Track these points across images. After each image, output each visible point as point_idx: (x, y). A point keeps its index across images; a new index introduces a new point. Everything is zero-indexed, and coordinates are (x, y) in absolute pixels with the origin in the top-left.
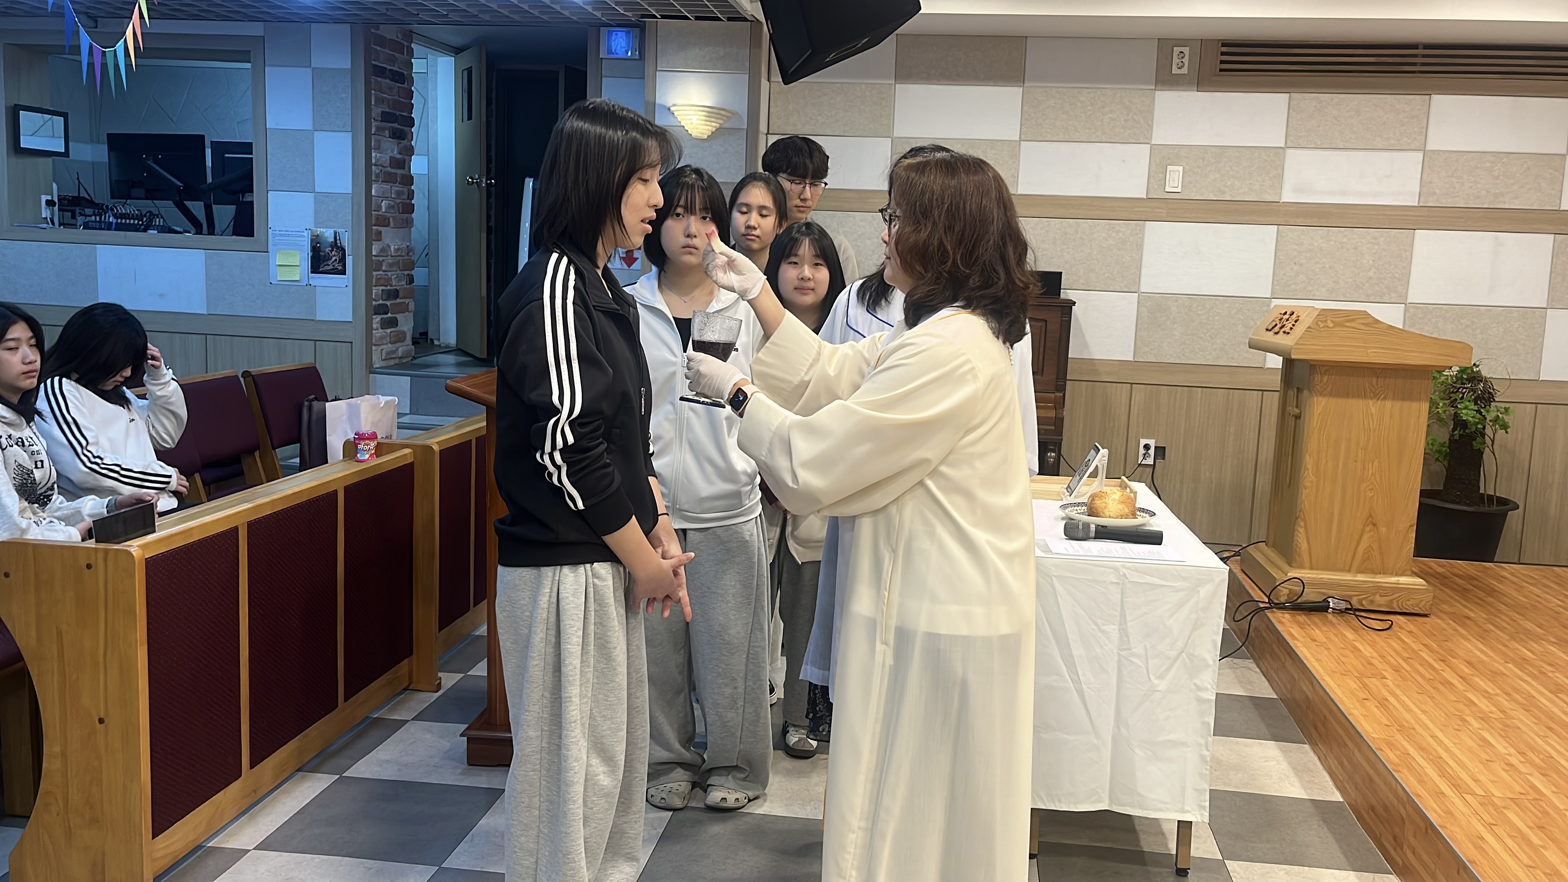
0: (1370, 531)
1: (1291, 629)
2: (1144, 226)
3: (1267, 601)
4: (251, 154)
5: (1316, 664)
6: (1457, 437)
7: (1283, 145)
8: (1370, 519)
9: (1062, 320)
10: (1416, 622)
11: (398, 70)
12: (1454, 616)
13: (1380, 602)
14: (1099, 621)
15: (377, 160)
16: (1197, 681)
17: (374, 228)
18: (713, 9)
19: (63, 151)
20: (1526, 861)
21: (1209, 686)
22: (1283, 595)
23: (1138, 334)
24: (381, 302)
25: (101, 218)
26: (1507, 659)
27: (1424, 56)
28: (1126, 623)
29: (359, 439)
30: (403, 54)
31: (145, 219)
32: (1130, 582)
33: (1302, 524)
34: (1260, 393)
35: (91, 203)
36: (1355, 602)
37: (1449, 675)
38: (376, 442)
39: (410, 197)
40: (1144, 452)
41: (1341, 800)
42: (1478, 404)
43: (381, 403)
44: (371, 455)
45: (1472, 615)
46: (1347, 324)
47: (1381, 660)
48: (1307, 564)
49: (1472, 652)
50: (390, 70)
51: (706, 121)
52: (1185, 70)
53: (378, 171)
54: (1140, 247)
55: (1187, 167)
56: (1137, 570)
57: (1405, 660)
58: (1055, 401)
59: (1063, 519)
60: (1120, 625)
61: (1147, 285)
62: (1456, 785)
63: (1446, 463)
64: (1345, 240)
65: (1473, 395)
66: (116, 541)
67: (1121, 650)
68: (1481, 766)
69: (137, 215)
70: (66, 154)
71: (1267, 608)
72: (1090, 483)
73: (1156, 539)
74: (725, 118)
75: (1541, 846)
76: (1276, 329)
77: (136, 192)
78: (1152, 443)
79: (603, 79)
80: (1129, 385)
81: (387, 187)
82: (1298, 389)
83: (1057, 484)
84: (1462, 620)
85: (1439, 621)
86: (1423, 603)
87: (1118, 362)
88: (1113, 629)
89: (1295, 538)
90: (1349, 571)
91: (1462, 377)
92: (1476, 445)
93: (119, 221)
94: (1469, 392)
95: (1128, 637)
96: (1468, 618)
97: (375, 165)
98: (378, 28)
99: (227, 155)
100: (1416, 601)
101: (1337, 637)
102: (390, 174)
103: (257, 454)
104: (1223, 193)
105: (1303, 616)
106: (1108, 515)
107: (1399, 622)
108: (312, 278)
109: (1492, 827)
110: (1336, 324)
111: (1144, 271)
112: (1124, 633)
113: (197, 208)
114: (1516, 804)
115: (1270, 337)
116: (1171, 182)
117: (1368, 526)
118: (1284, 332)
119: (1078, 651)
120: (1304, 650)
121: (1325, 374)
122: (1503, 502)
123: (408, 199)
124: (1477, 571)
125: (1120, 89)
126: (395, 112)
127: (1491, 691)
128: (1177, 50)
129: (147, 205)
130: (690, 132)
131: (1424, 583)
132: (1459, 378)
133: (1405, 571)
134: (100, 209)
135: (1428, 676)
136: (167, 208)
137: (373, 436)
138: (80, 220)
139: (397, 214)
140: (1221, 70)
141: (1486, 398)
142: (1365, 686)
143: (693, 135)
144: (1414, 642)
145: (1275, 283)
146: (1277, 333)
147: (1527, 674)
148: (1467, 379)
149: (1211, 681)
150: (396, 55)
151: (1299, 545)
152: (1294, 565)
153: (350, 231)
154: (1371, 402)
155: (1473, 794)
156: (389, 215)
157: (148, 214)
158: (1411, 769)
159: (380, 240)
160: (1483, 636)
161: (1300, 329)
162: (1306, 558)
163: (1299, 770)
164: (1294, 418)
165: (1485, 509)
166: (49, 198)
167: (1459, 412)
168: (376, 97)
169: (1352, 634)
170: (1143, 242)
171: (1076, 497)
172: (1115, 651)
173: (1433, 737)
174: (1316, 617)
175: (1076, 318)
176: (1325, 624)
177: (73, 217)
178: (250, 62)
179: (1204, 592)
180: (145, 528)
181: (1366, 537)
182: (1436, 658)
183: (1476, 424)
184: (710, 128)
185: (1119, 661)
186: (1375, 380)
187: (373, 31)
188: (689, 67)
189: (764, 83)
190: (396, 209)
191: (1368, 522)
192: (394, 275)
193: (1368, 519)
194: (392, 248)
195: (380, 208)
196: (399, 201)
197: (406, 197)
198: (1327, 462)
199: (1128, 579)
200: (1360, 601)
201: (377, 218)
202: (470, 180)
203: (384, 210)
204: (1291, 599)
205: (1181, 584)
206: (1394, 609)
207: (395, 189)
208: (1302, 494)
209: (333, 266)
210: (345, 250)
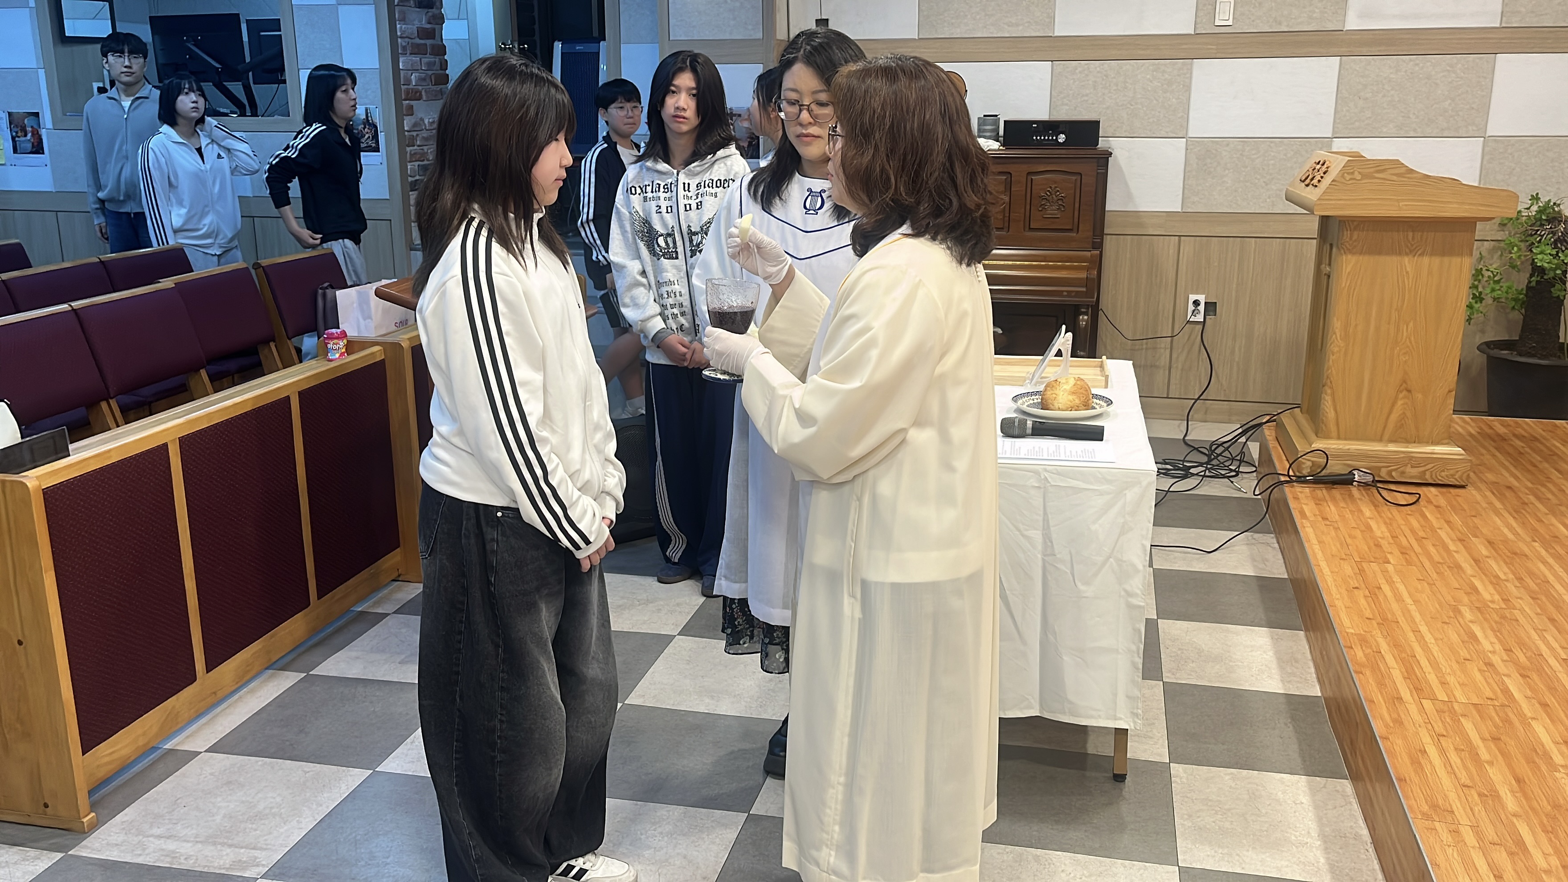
0: (1403, 398)
1: (1304, 507)
2: (1192, 64)
3: (1287, 474)
4: (280, 31)
5: (1317, 547)
6: (1533, 284)
8: (1404, 385)
9: (1098, 173)
10: (1448, 495)
12: (1493, 484)
13: (1412, 473)
14: (1021, 527)
15: (403, 32)
16: (1128, 588)
17: (404, 102)
20: (1464, 778)
21: (1139, 592)
22: (1304, 467)
23: (1186, 182)
24: (418, 177)
26: (1535, 535)
28: (1049, 527)
29: (328, 338)
32: (1052, 486)
33: (1329, 391)
36: (1384, 475)
37: (1463, 558)
38: (345, 341)
39: (444, 67)
40: (1194, 308)
41: (1320, 695)
42: (1558, 248)
44: (342, 354)
45: (1515, 483)
46: (1377, 175)
49: (1499, 529)
53: (404, 44)
54: (1188, 88)
56: (1058, 474)
57: (1419, 540)
58: (1091, 260)
60: (1044, 529)
61: (1194, 131)
62: (1419, 689)
63: (1523, 311)
65: (1552, 237)
66: (18, 470)
67: (1045, 555)
68: (1455, 666)
73: (1095, 433)
75: (1487, 762)
76: (1308, 181)
78: (1202, 298)
80: (1177, 238)
81: (416, 59)
82: (1330, 244)
84: (1501, 490)
85: (1474, 492)
86: (1461, 473)
87: (1164, 214)
88: (1036, 534)
89: (1322, 406)
90: (1380, 440)
91: (1541, 219)
92: (1556, 291)
94: (1548, 234)
95: (1052, 542)
96: (1511, 488)
97: (401, 37)
99: (262, 33)
100: (1452, 472)
101: (1352, 514)
102: (418, 45)
103: (272, 345)
105: (1324, 491)
106: (1057, 407)
107: (1428, 495)
109: (1441, 738)
110: (1364, 176)
111: (1192, 114)
112: (1047, 537)
113: (236, 88)
114: (1478, 711)
115: (1304, 190)
116: (1221, 14)
117: (1401, 392)
118: (1314, 185)
120: (1310, 530)
121: (1355, 229)
123: (441, 69)
124: (1544, 431)
127: (1503, 577)
131: (1463, 452)
132: (1537, 220)
133: (1442, 440)
135: (1437, 558)
137: (343, 335)
139: (430, 86)
142: (1362, 571)
144: (1436, 518)
145: (1337, 120)
146: (1307, 185)
147: (1550, 554)
148: (1546, 220)
149: (1141, 587)
151: (1326, 414)
152: (1319, 435)
153: (381, 108)
154: (1406, 259)
155: (1434, 699)
156: (420, 88)
158: (1375, 668)
159: (412, 115)
160: (1519, 510)
161: (1326, 182)
162: (1333, 428)
163: (1285, 661)
164: (1326, 278)
165: (1564, 358)
166: (101, 85)
167: (1535, 257)
169: (1368, 508)
170: (1190, 83)
172: (1039, 556)
173: (1416, 631)
174: (1337, 492)
176: (1343, 499)
179: (1131, 495)
180: (57, 453)
181: (1400, 403)
182: (1454, 537)
183: (1555, 270)
185: (1044, 567)
186: (1410, 234)
190: (428, 80)
191: (1402, 388)
192: (430, 149)
193: (1401, 386)
194: (426, 121)
195: (410, 80)
196: (430, 73)
197: (439, 68)
198: (1356, 325)
199: (1049, 482)
200: (1390, 473)
201: (407, 92)
202: (503, 46)
203: (414, 84)
204: (1314, 471)
205: (1104, 487)
206: (1427, 480)
207: (424, 60)
208: (1329, 361)
209: (367, 143)
210: (377, 128)
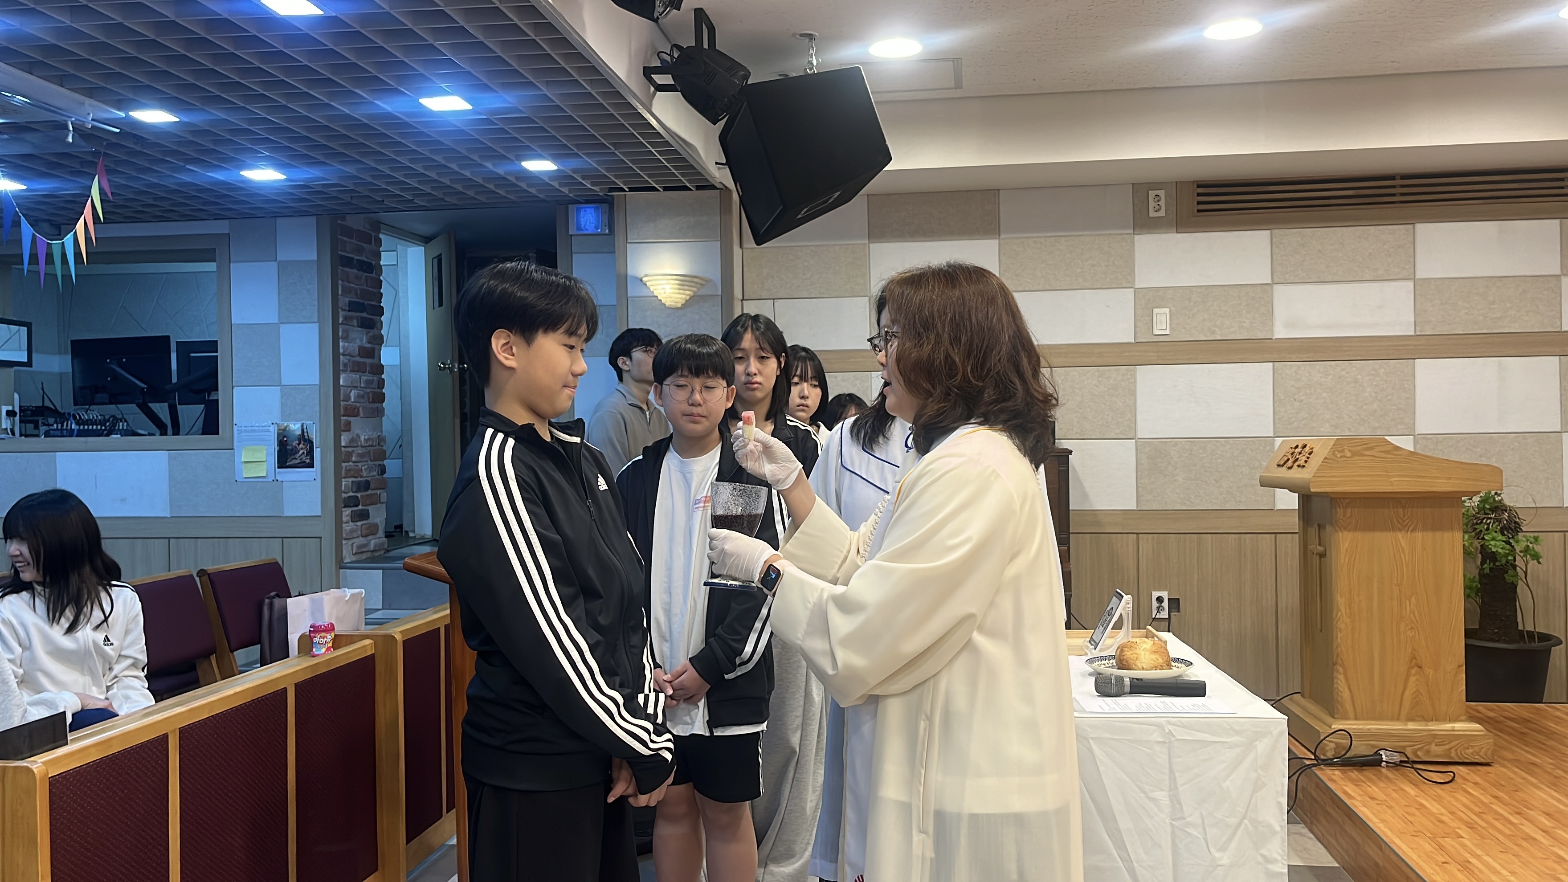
0: (1415, 675)
1: (1345, 788)
2: (1135, 371)
3: (1313, 757)
4: (217, 352)
5: (1381, 825)
7: (1269, 281)
8: (1414, 661)
9: (1059, 471)
10: (1479, 772)
11: (366, 259)
12: (1517, 762)
13: (1437, 752)
14: (1146, 788)
15: (345, 350)
16: (1264, 852)
17: (342, 418)
18: (680, 177)
19: (26, 361)
21: (1279, 858)
22: (1329, 750)
23: (1139, 482)
24: (351, 494)
25: (62, 426)
27: (1403, 186)
28: (1176, 788)
29: (314, 632)
30: (370, 243)
31: (108, 424)
32: (1177, 740)
33: (1341, 670)
34: (1274, 535)
35: (55, 413)
36: (1410, 754)
37: (1528, 829)
38: (333, 635)
39: (381, 386)
40: (1158, 605)
42: (1505, 535)
43: (346, 596)
44: (328, 649)
45: (1538, 761)
46: (1366, 453)
47: (1452, 817)
48: (1351, 714)
49: (1548, 802)
50: (358, 260)
51: (680, 289)
52: (1162, 213)
53: (346, 361)
54: (1133, 393)
55: (1173, 309)
56: (1184, 726)
57: (1478, 815)
59: (1091, 674)
60: (1170, 790)
61: (1145, 430)
63: (1478, 599)
64: (1343, 373)
65: (1498, 525)
66: (20, 757)
67: (1173, 820)
69: (100, 420)
70: (29, 364)
71: (1314, 765)
72: (1113, 635)
73: (1197, 690)
74: (699, 286)
76: (1289, 464)
77: (99, 397)
78: (1165, 595)
79: (574, 255)
80: (1135, 535)
81: (355, 376)
82: (1319, 526)
83: (1080, 638)
84: (1530, 767)
85: (1503, 769)
86: (1483, 750)
87: (1121, 512)
88: (1162, 796)
89: (1336, 686)
90: (1398, 719)
91: (1484, 508)
92: (1509, 579)
93: (82, 427)
94: (1494, 523)
95: (1180, 804)
96: (1534, 764)
97: (344, 355)
98: (344, 219)
99: (192, 355)
100: (1476, 749)
101: (1397, 793)
102: (359, 362)
103: (213, 658)
104: (1214, 333)
105: (1355, 772)
106: (1141, 667)
107: (1461, 773)
108: (278, 473)
110: (1354, 454)
111: (1139, 416)
112: (1175, 799)
113: (161, 409)
115: (1283, 473)
116: (1159, 325)
117: (1413, 668)
118: (1299, 466)
119: (1125, 823)
120: (1365, 810)
121: (1347, 505)
122: (1545, 638)
123: (379, 388)
125: (1099, 235)
126: (362, 301)
128: (1152, 194)
129: (111, 409)
130: (663, 301)
131: (1481, 728)
132: (1481, 509)
133: (1459, 716)
134: (62, 417)
135: (1507, 832)
136: (131, 411)
137: (330, 628)
138: (43, 429)
139: (367, 404)
140: (1198, 211)
141: (1512, 528)
142: (1441, 847)
143: (667, 304)
144: (1482, 794)
145: (1277, 421)
146: (1290, 468)
148: (1490, 509)
149: (1280, 851)
150: (364, 245)
151: (1340, 694)
152: (1336, 716)
153: (318, 423)
154: (1400, 535)
156: (358, 405)
157: (111, 419)
159: (349, 431)
160: (1555, 783)
161: (1315, 462)
162: (1348, 706)
164: (1318, 557)
165: (1527, 645)
166: (10, 408)
167: (1487, 544)
168: (343, 287)
169: (1413, 789)
170: (1135, 388)
171: (1101, 650)
172: (1167, 821)
174: (1369, 772)
175: (1073, 467)
176: (1380, 779)
177: (36, 427)
178: (214, 261)
179: (1262, 746)
180: (55, 742)
181: (1412, 679)
182: (1510, 811)
183: (1507, 555)
184: (684, 296)
185: (1173, 834)
186: (1401, 510)
187: (339, 222)
188: (660, 237)
189: (737, 249)
190: (366, 398)
191: (1413, 664)
192: (364, 466)
193: (1411, 661)
194: (362, 438)
195: (349, 398)
196: (368, 390)
197: (376, 387)
198: (1360, 601)
199: (1174, 736)
200: (1415, 753)
201: (346, 408)
202: (442, 366)
203: (353, 400)
204: (1339, 753)
205: (1235, 739)
206: (1453, 758)
207: (364, 378)
208: (1337, 637)
209: (301, 459)
210: (312, 443)
